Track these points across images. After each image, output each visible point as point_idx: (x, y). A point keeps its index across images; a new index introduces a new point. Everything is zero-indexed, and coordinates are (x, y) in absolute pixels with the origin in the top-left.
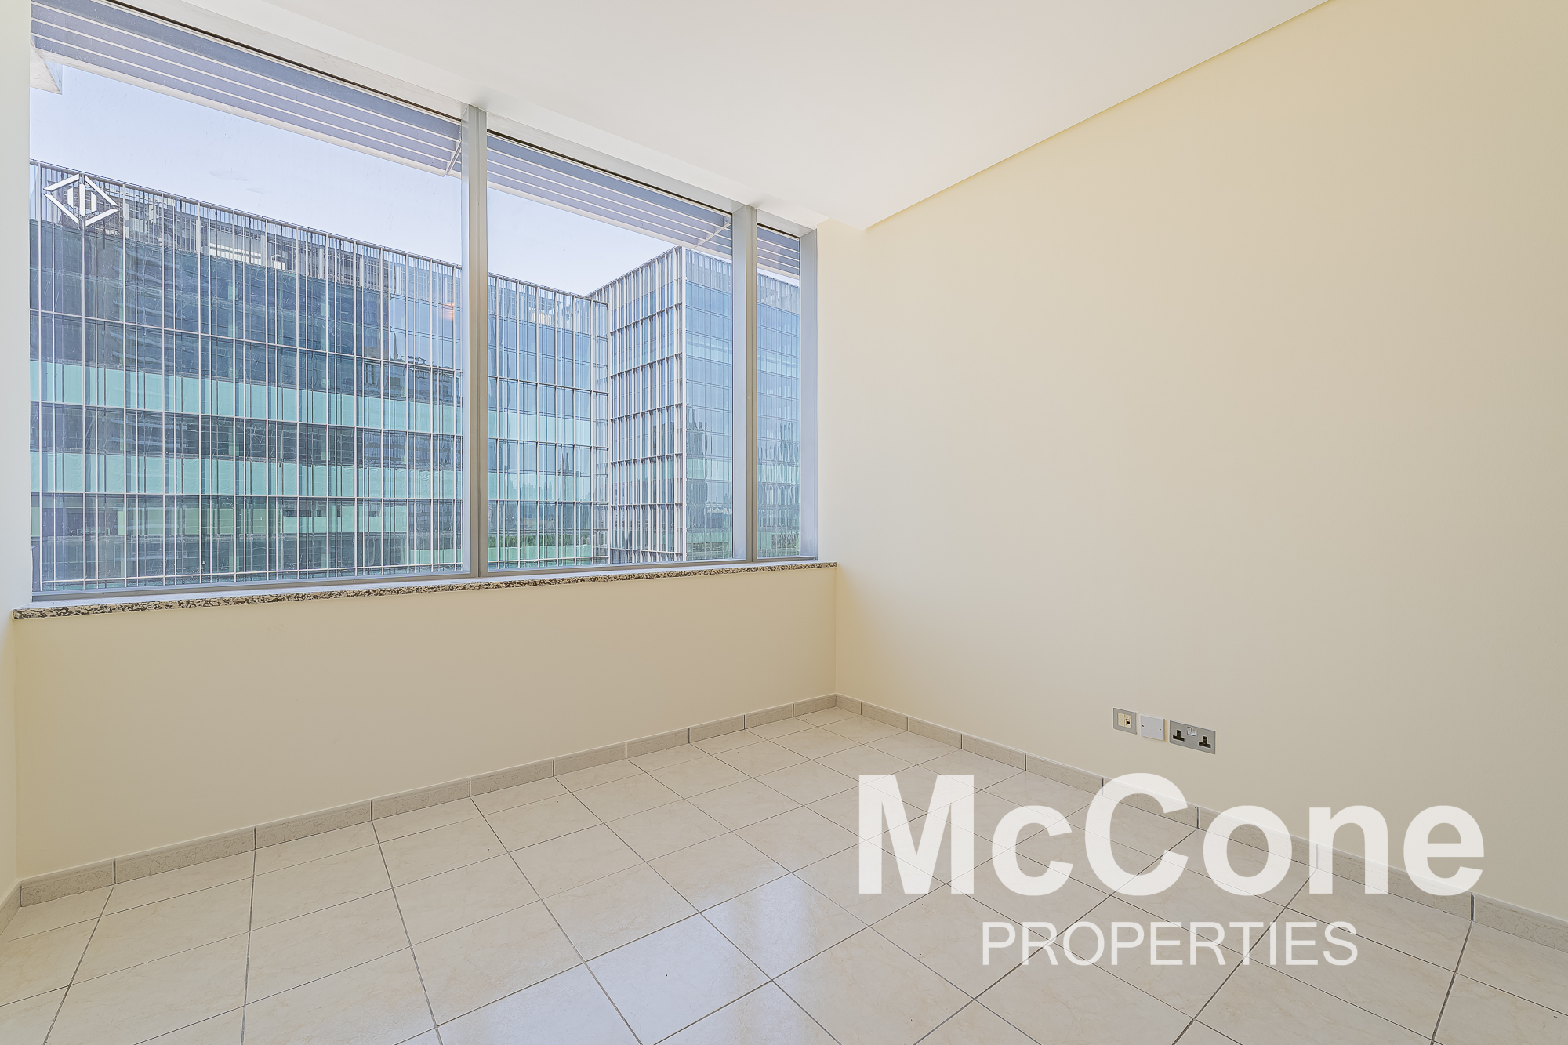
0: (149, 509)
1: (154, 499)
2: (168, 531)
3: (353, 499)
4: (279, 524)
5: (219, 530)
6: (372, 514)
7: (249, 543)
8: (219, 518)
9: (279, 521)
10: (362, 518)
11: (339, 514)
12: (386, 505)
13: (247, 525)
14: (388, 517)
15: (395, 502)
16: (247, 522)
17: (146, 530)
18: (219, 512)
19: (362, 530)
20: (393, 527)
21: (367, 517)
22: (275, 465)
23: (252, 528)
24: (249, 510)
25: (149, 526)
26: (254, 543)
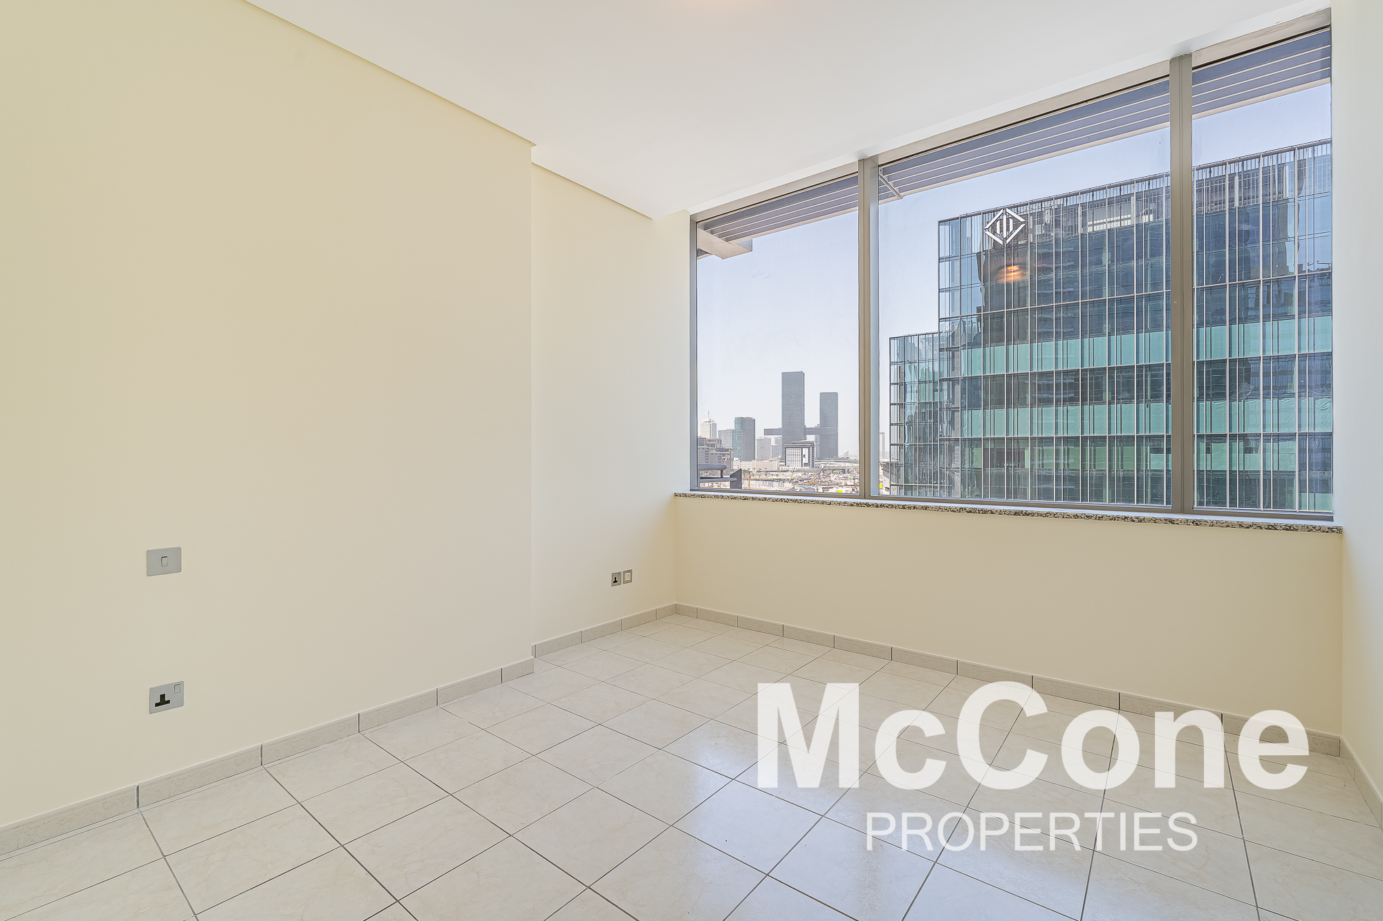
0: (1045, 448)
1: (1048, 440)
2: (1057, 465)
3: (1225, 436)
4: (1146, 461)
5: (1095, 465)
6: (1248, 450)
7: (1119, 477)
8: (1095, 455)
9: (1146, 458)
10: (1235, 455)
11: (1208, 451)
12: (1267, 440)
13: (1118, 461)
14: (1270, 454)
15: (1279, 437)
16: (1118, 458)
17: (1043, 464)
18: (1095, 450)
19: (1235, 468)
20: (1276, 465)
21: (1242, 455)
22: (1142, 406)
23: (1122, 465)
24: (1120, 448)
25: (1045, 462)
26: (1124, 477)
